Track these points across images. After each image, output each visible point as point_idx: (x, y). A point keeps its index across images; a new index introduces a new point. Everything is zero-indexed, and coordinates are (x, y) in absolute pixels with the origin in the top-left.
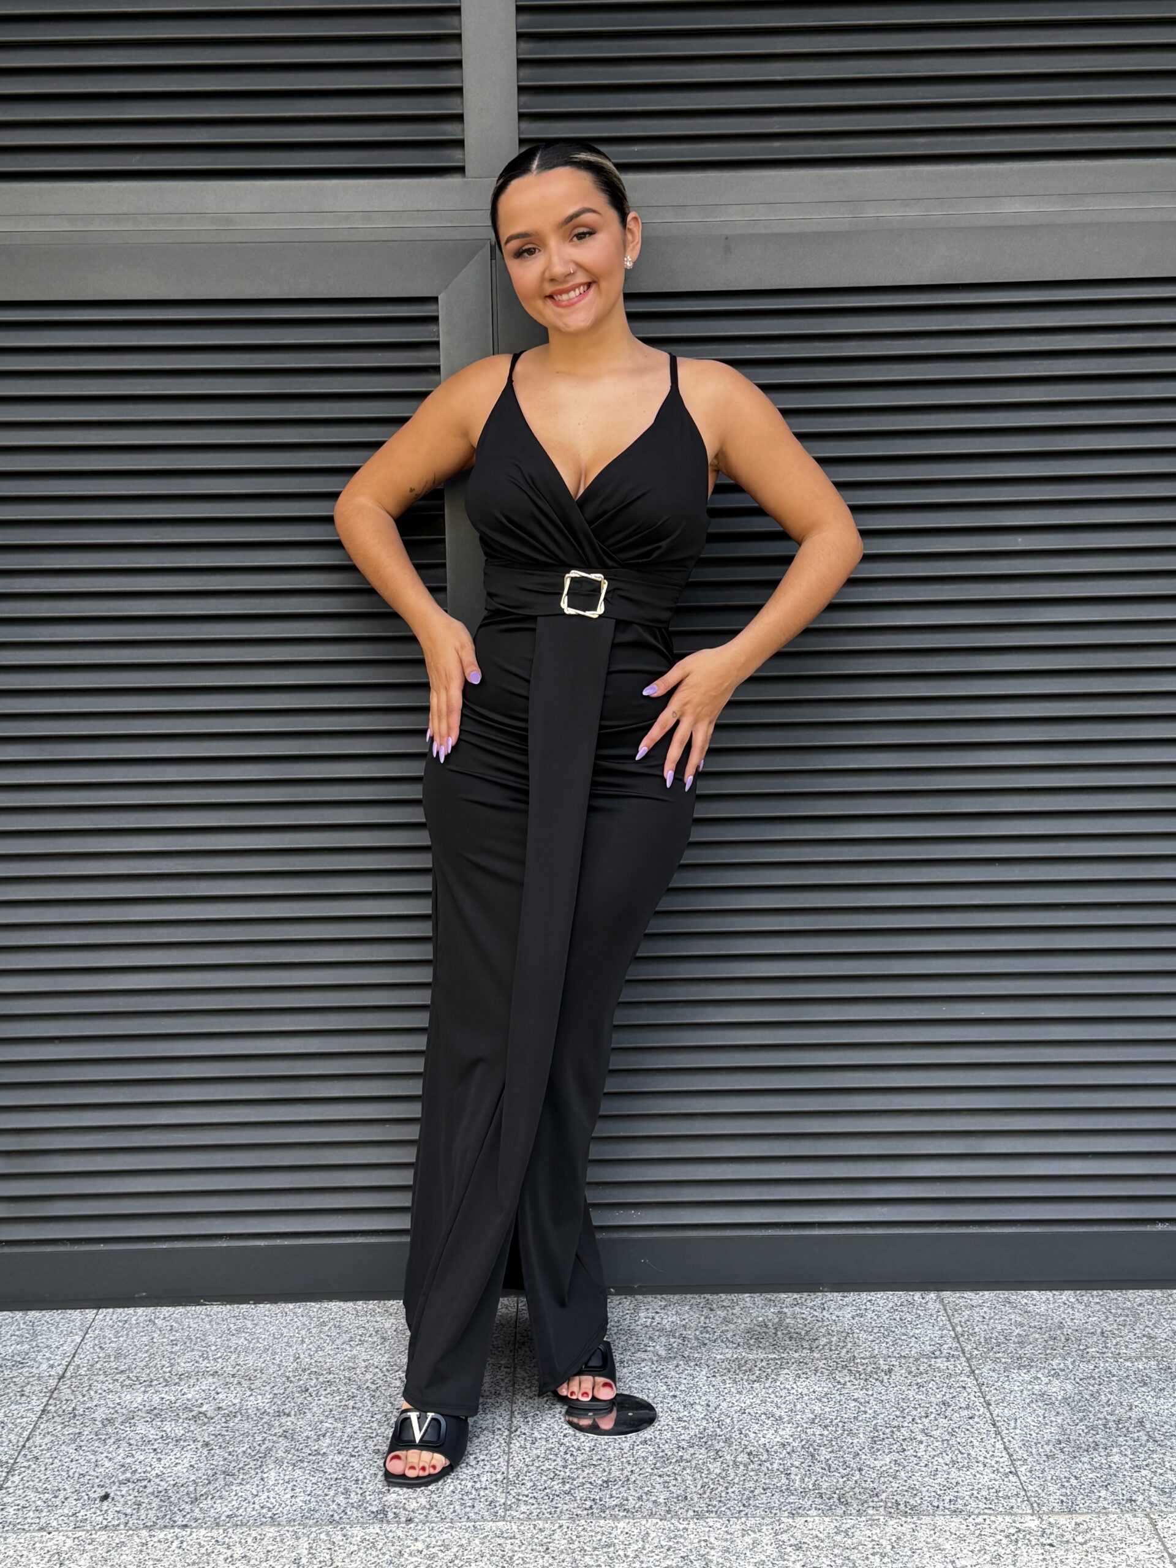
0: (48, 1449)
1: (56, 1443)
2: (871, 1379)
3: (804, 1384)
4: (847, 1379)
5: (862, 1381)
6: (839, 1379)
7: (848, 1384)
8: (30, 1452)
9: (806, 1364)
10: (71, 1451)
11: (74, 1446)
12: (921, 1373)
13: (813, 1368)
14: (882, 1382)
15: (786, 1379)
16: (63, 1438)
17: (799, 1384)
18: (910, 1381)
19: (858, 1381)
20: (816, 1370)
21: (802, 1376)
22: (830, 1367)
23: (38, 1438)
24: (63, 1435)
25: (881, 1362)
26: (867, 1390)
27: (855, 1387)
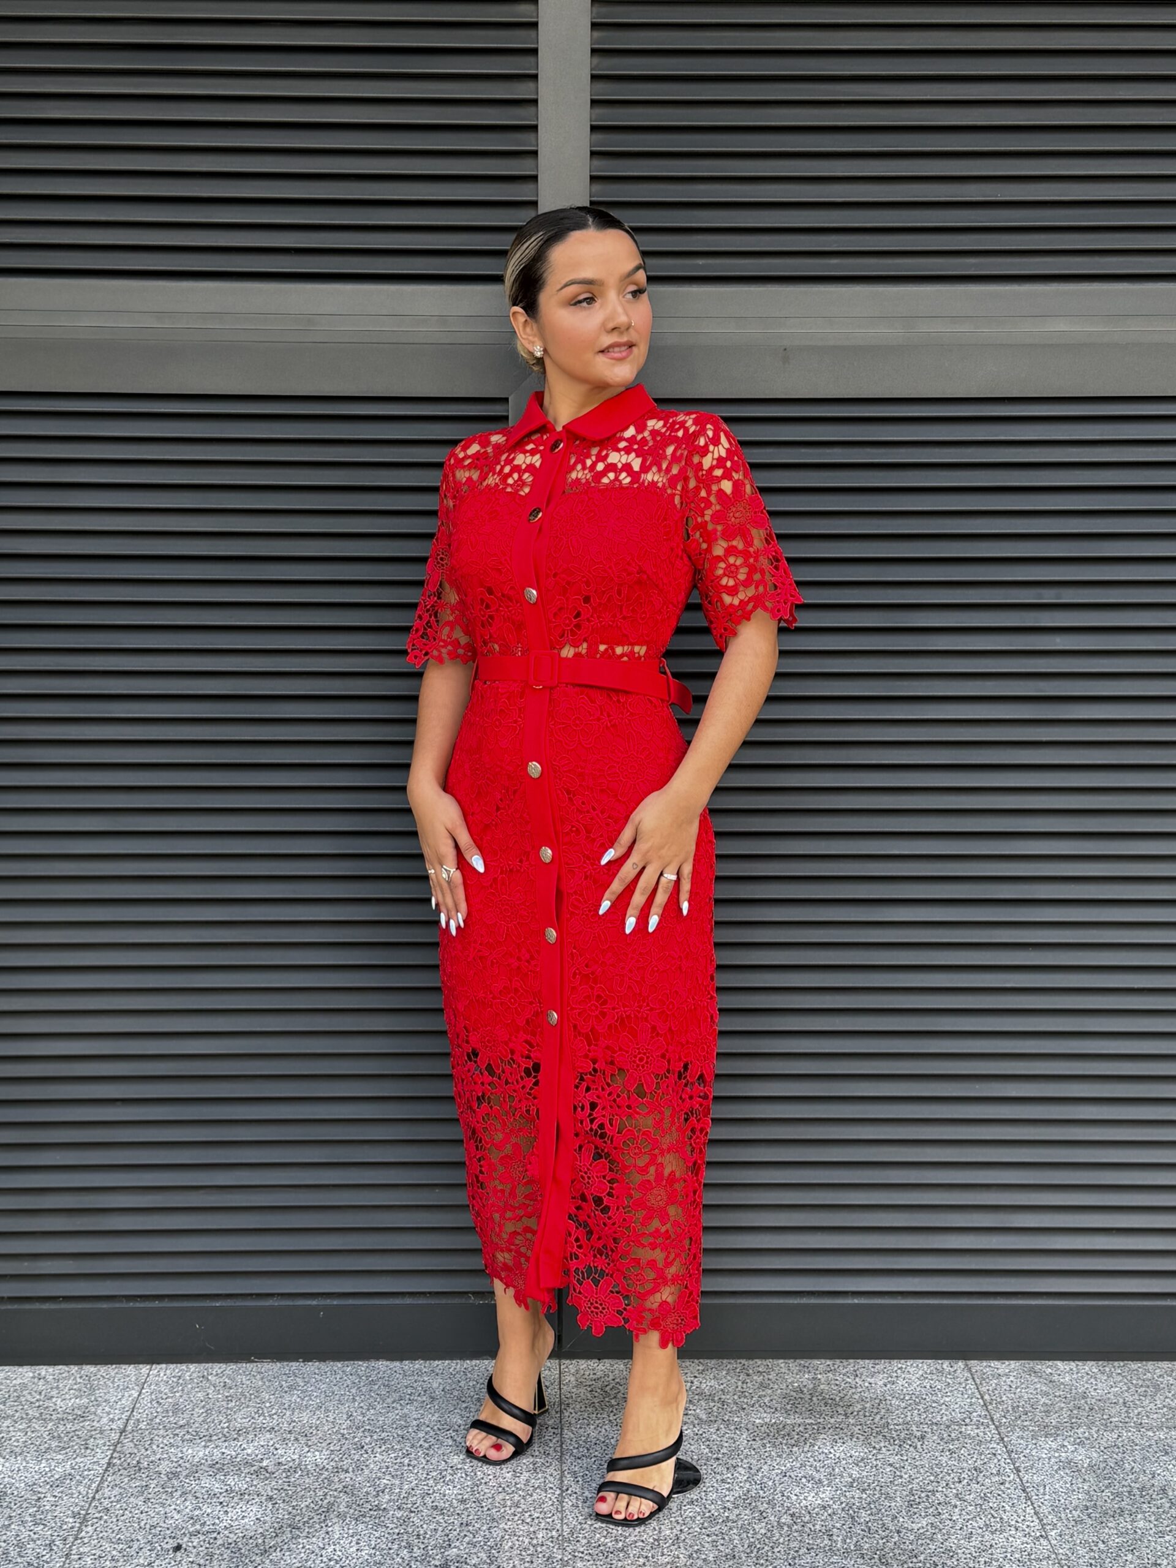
0: (118, 1501)
1: (124, 1496)
2: (905, 1445)
3: (841, 1449)
4: (882, 1444)
5: (897, 1447)
6: (874, 1444)
7: (883, 1449)
8: (101, 1503)
9: (842, 1429)
10: (140, 1503)
11: (141, 1498)
12: (953, 1440)
13: (849, 1433)
14: (916, 1448)
15: (824, 1445)
16: (131, 1490)
17: (836, 1448)
18: (941, 1447)
19: (893, 1447)
20: (852, 1435)
21: (839, 1441)
22: (865, 1432)
23: (106, 1490)
24: (131, 1487)
25: (914, 1428)
26: (901, 1455)
27: (890, 1452)
